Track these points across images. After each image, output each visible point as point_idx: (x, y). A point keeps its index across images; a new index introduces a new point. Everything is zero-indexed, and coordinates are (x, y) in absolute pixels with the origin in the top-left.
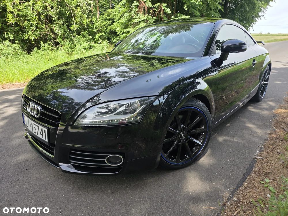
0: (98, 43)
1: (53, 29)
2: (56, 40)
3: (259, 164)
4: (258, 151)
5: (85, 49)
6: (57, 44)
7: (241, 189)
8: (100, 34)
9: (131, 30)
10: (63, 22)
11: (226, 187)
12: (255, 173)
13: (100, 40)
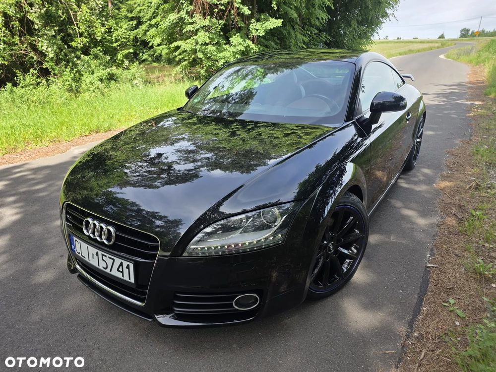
0: (124, 69)
1: (35, 46)
2: (42, 64)
3: (435, 276)
4: (429, 255)
5: (101, 80)
6: (45, 73)
7: (420, 318)
8: (126, 52)
9: (183, 44)
10: (55, 31)
11: (400, 318)
12: (433, 291)
13: (125, 62)
